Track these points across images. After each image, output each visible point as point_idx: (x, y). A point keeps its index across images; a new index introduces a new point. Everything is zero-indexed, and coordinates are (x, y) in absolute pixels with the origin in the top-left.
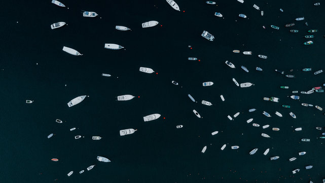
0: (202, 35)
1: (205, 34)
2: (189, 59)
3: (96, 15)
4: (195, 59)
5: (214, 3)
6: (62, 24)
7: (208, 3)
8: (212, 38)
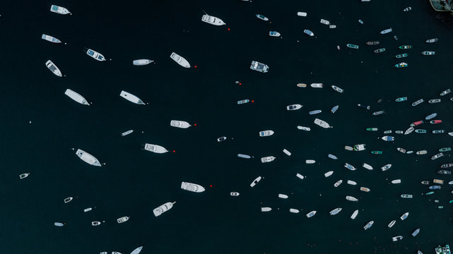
0: (252, 67)
1: (255, 65)
2: (239, 103)
3: (103, 59)
4: (246, 101)
5: (266, 19)
7: (258, 16)
8: (265, 69)
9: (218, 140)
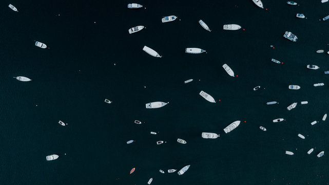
0: (285, 36)
1: (288, 35)
2: (273, 60)
3: (175, 17)
4: (278, 62)
5: (295, 4)
6: (140, 28)
7: (289, 3)
8: (295, 39)
9: (254, 89)
